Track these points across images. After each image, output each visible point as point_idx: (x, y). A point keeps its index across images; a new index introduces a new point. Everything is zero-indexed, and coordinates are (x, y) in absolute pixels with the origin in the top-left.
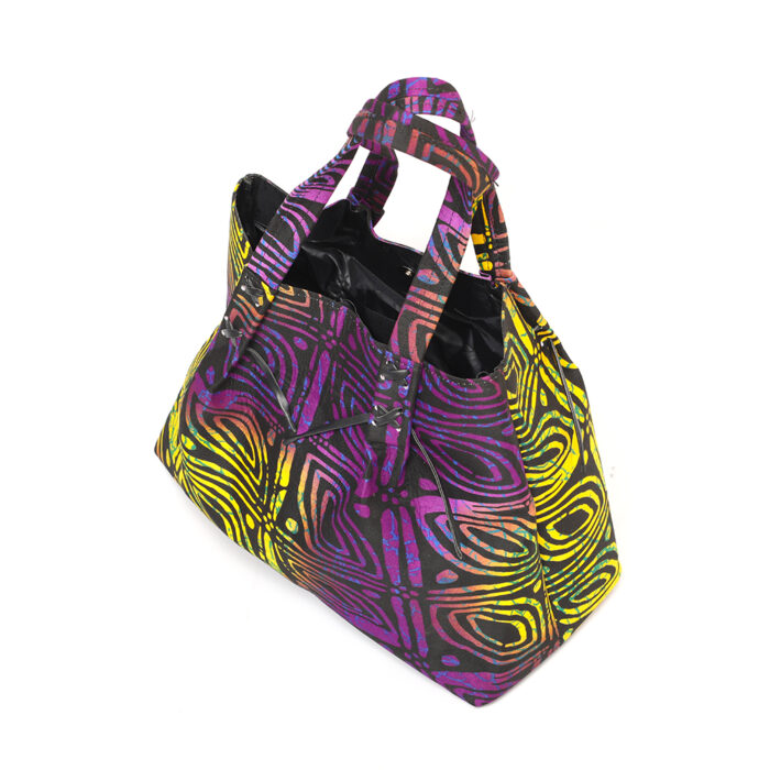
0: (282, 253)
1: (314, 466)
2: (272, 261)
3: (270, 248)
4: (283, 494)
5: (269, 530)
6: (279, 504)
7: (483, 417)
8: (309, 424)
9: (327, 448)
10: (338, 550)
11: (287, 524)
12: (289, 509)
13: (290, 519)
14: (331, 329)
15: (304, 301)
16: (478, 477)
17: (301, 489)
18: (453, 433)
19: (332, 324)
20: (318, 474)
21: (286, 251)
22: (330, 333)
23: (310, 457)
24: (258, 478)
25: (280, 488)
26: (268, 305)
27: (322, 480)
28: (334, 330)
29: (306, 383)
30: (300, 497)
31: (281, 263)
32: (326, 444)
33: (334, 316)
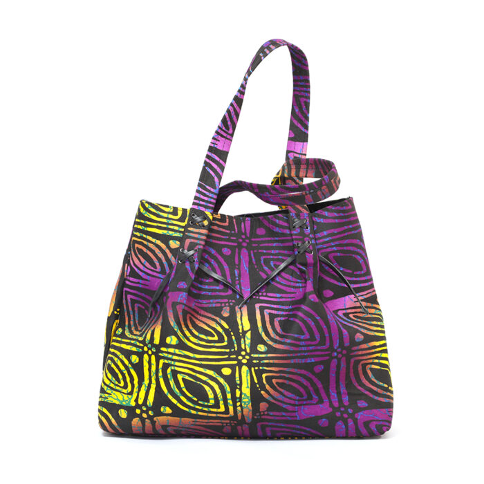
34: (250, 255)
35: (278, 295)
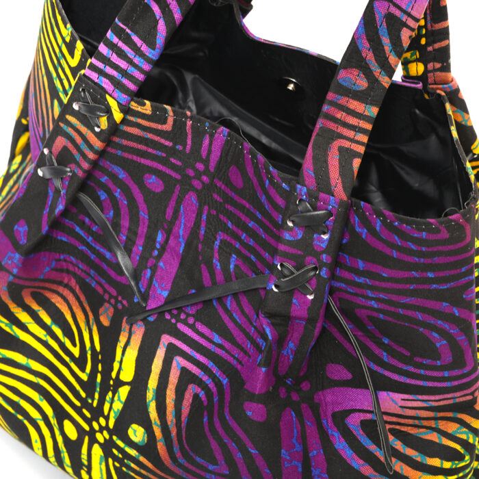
0: (137, 51)
1: (172, 351)
2: (123, 64)
3: (120, 44)
4: (124, 392)
5: (101, 440)
6: (118, 406)
7: (441, 274)
8: (165, 294)
9: (192, 327)
10: (211, 467)
11: (130, 432)
12: (134, 411)
13: (134, 426)
14: (202, 161)
15: (164, 122)
16: (418, 359)
17: (153, 383)
18: (395, 298)
19: (204, 153)
20: (178, 362)
21: (144, 48)
22: (200, 166)
23: (166, 340)
24: (83, 370)
25: (119, 383)
26: (114, 128)
27: (184, 371)
28: (206, 162)
29: (160, 238)
30: (150, 395)
31: (136, 66)
32: (191, 321)
33: (206, 141)
34: (199, 214)
35: (217, 339)
